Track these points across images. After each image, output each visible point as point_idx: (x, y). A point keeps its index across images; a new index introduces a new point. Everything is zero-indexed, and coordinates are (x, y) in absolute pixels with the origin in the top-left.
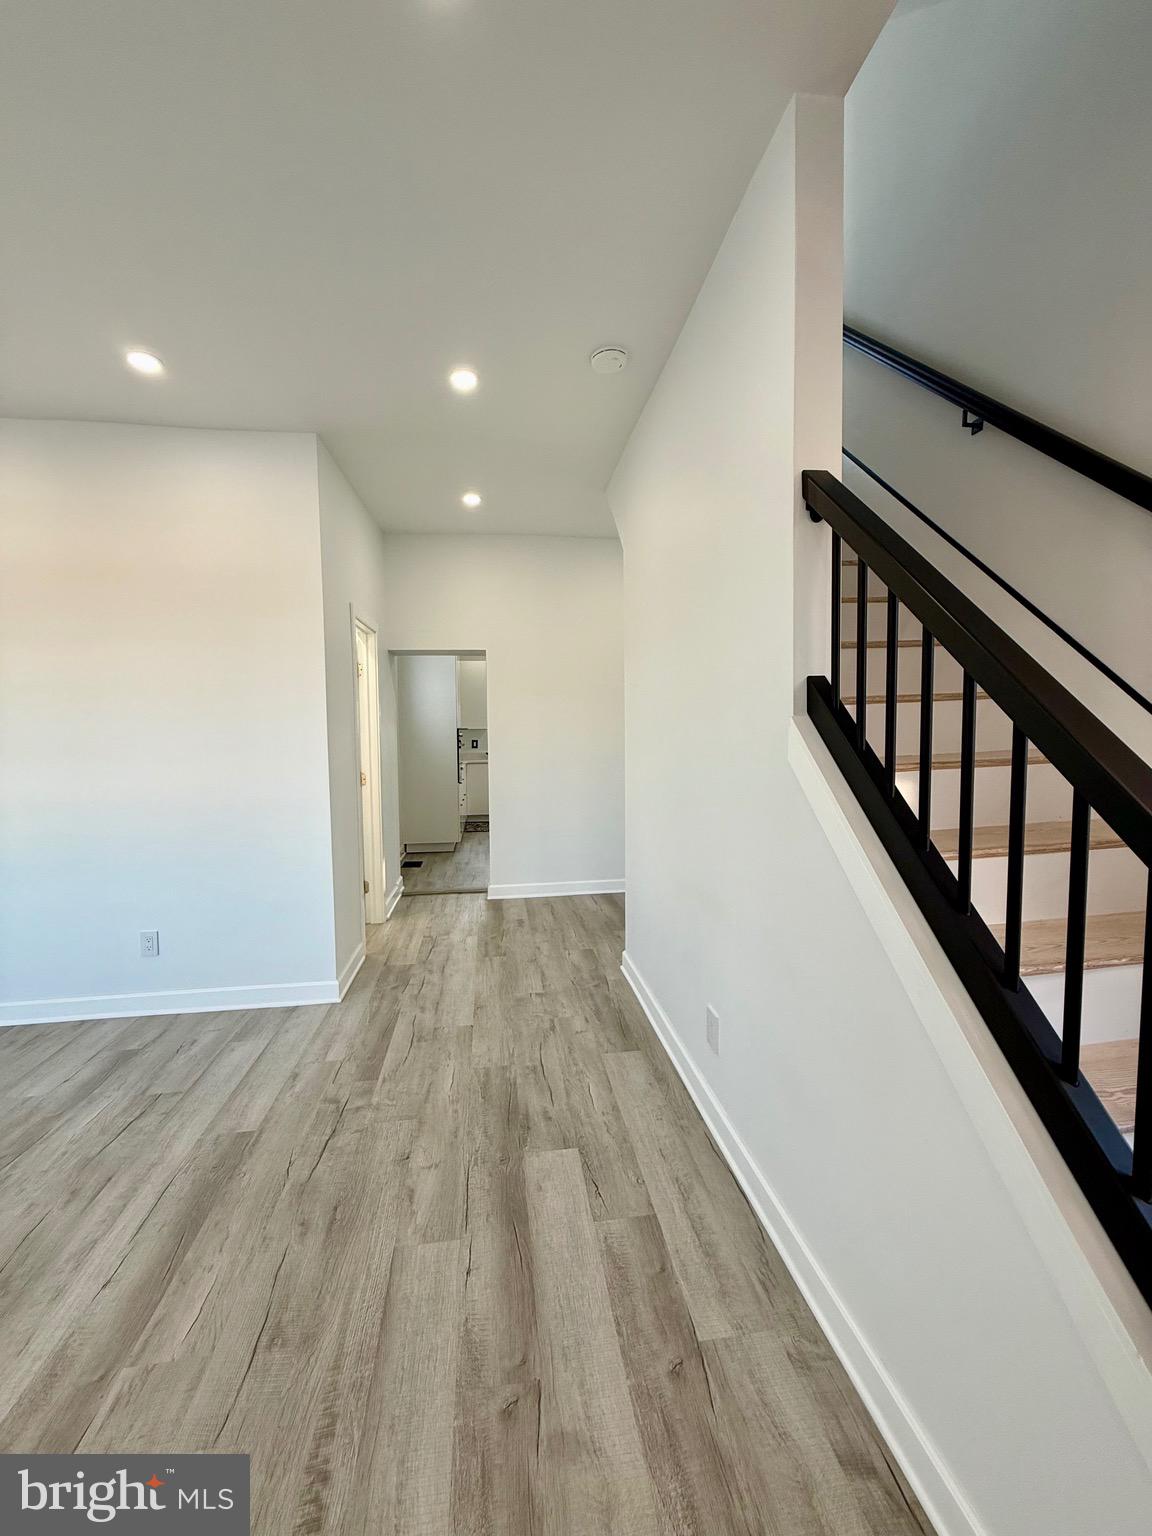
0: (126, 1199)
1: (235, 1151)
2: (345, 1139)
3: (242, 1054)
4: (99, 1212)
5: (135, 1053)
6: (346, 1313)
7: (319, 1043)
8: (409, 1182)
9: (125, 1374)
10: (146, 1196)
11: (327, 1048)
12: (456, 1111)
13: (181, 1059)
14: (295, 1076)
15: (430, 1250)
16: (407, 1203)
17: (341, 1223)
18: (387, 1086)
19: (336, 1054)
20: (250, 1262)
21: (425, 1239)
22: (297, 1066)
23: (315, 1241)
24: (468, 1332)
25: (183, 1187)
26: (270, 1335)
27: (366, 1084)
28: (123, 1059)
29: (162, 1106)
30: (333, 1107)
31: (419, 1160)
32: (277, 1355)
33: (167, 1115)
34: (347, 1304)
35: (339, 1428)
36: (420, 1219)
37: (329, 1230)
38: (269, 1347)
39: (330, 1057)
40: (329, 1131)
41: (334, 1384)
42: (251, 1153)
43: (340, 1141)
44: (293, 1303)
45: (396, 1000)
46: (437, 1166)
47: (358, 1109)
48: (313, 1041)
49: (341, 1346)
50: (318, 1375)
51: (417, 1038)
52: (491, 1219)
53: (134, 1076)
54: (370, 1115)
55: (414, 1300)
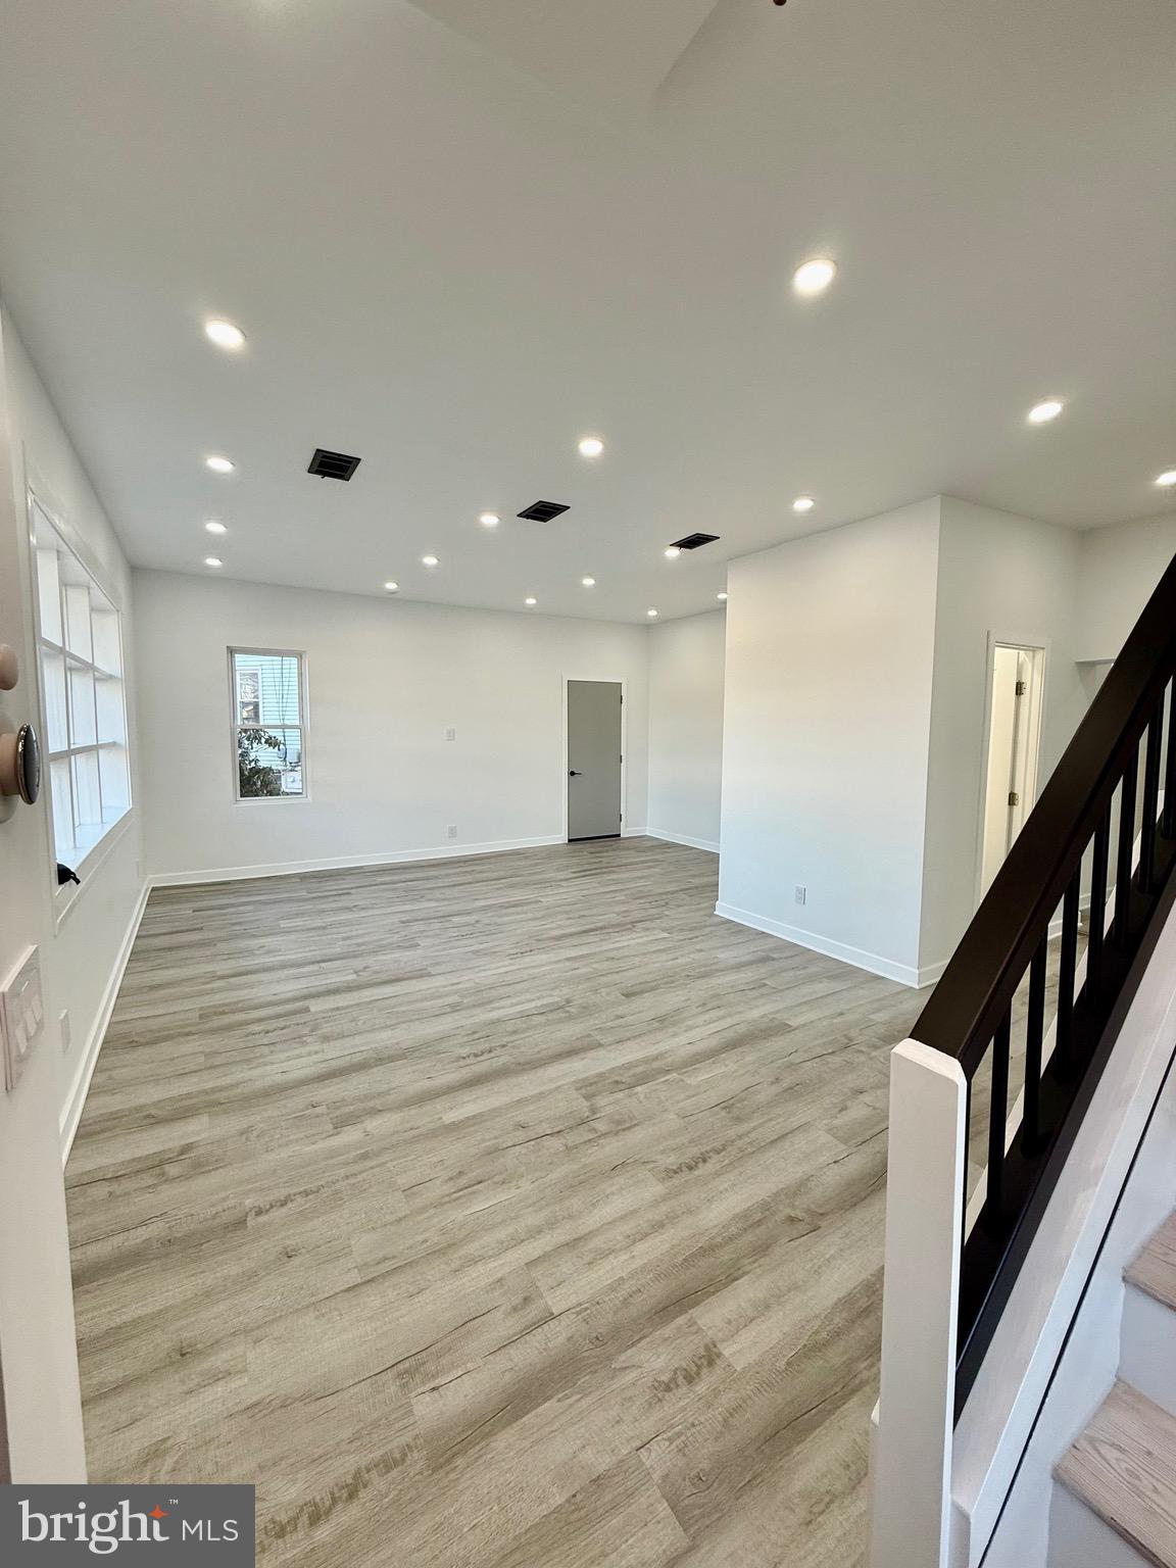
0: (719, 1019)
1: (775, 1029)
2: (836, 1060)
3: (824, 987)
4: (706, 1017)
5: (774, 959)
6: (761, 1125)
7: (875, 1005)
8: (849, 1103)
9: (674, 1075)
10: (729, 1021)
11: (878, 1010)
13: (791, 973)
14: (841, 1014)
15: (825, 1138)
16: (837, 1110)
17: (792, 1093)
19: (879, 1017)
20: (743, 1075)
21: (829, 1131)
22: (848, 1009)
23: (775, 1089)
24: (808, 1180)
25: (742, 1029)
26: (727, 1105)
27: (879, 1043)
28: (765, 959)
29: (763, 990)
30: (846, 1041)
31: (867, 1098)
32: (723, 1113)
33: (762, 995)
34: (766, 1122)
35: (723, 1154)
36: (836, 1122)
37: (785, 1091)
38: (723, 1108)
40: (830, 1051)
41: (734, 1141)
42: (782, 1034)
43: (830, 1059)
44: (746, 1102)
46: (874, 1109)
47: (859, 1051)
48: (872, 1002)
49: (749, 1132)
50: (732, 1133)
53: (763, 970)
54: (863, 1058)
55: (796, 1147)
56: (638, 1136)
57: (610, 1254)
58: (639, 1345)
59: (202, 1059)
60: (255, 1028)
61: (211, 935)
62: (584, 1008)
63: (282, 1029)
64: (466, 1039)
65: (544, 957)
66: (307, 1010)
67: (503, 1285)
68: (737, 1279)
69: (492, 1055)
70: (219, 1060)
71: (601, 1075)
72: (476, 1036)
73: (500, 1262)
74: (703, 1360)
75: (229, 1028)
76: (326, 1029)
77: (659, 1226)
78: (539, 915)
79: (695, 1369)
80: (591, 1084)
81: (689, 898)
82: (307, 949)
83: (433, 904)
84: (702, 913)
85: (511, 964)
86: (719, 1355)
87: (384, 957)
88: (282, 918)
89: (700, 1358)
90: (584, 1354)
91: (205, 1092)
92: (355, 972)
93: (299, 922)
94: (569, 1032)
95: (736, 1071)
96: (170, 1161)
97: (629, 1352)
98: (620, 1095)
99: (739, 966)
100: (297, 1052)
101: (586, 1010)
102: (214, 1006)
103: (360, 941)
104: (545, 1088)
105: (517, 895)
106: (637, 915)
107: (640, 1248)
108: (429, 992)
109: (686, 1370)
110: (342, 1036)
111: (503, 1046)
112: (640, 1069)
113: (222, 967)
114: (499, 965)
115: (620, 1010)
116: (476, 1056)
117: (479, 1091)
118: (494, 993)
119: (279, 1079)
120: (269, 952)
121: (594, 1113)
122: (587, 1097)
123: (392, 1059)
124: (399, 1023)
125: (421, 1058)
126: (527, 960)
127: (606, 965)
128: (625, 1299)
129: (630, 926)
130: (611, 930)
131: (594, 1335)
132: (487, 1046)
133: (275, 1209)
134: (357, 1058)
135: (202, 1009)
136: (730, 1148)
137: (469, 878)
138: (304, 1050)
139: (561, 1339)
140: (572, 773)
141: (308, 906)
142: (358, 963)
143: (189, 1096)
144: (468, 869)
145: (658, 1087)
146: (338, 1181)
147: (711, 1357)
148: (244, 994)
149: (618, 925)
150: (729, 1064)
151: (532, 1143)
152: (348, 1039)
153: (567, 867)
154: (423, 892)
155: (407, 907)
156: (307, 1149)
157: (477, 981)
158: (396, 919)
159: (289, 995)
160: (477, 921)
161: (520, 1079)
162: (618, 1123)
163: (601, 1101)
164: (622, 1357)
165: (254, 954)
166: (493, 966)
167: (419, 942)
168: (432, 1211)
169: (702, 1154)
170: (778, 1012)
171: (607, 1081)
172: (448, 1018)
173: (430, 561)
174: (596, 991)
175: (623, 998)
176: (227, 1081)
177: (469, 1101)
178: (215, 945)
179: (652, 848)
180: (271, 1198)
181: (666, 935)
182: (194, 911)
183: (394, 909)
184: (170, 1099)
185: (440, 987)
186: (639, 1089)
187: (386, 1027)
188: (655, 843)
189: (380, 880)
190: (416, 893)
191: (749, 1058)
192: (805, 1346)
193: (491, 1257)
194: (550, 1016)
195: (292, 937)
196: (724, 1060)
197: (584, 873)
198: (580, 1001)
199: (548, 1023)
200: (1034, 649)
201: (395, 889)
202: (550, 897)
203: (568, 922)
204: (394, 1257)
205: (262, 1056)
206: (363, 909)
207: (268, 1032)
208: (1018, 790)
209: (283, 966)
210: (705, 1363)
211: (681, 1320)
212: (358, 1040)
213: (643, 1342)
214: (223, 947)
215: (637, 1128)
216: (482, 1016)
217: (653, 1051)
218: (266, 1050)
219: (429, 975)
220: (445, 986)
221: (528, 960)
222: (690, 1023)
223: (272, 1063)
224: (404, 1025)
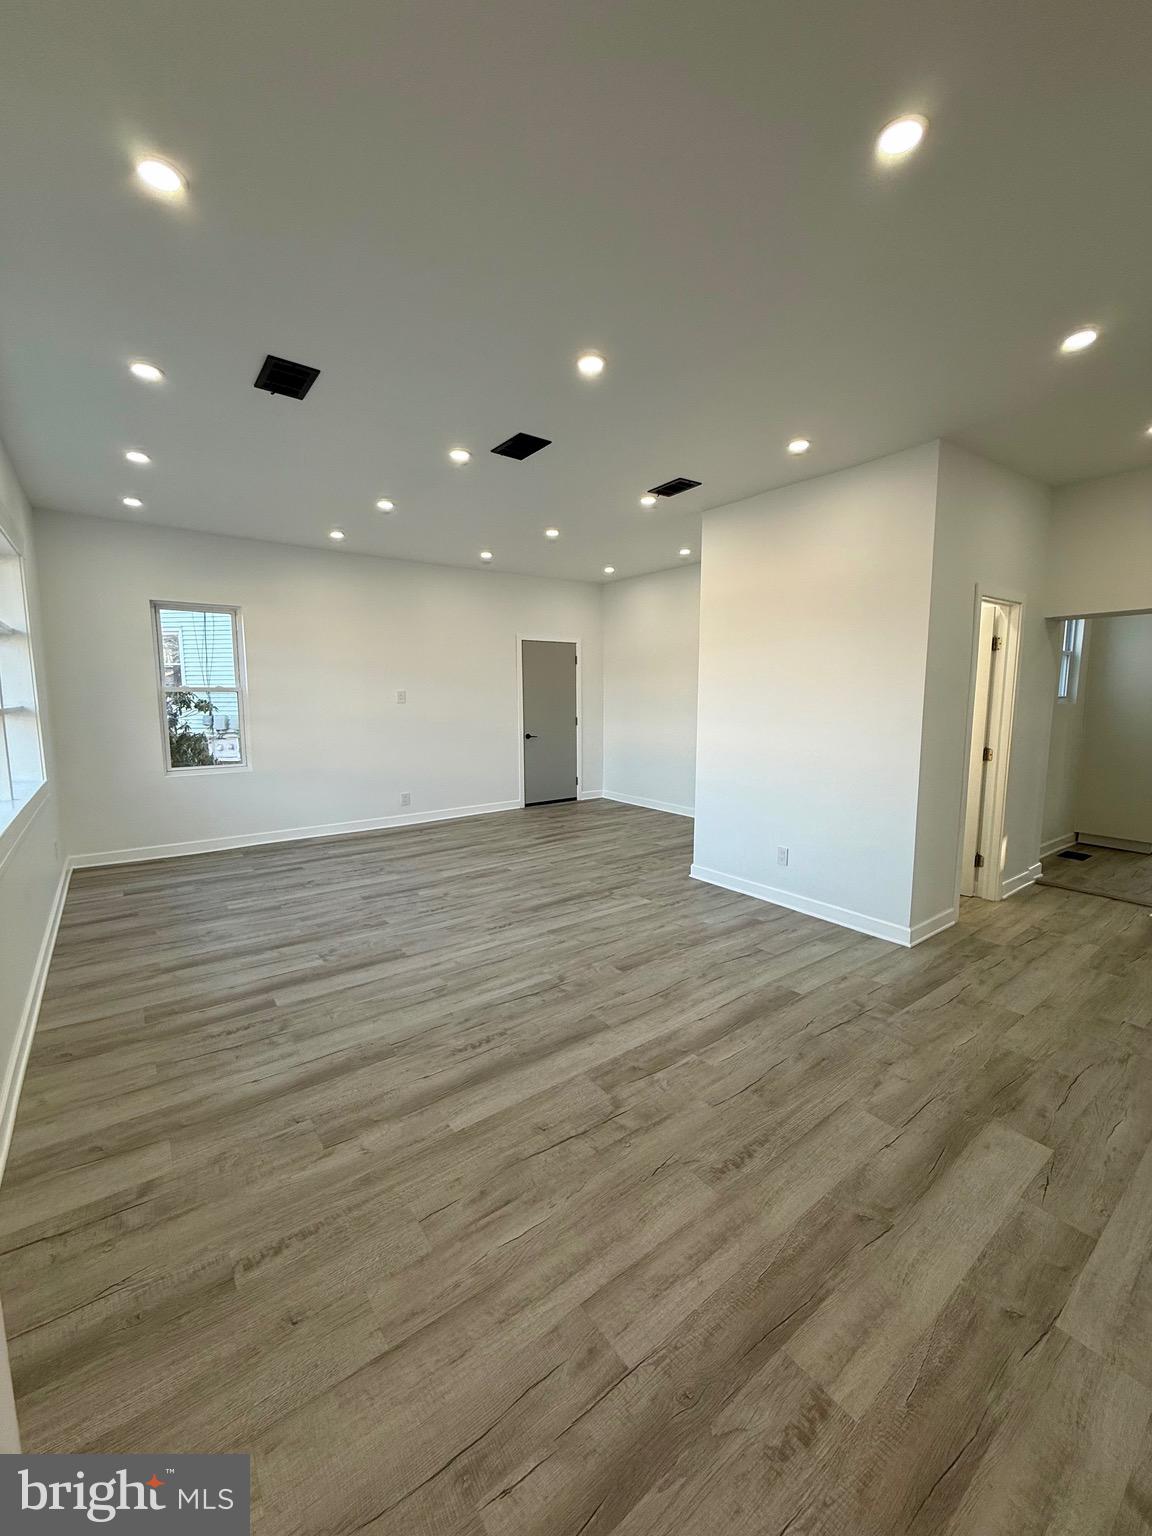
0: (724, 990)
1: (784, 998)
2: (854, 1030)
3: (819, 950)
4: (710, 989)
5: (760, 923)
6: (799, 1108)
7: (874, 967)
8: (881, 1077)
9: (691, 1058)
10: (733, 994)
11: (878, 973)
12: (952, 1061)
13: (783, 937)
14: (844, 978)
15: (870, 1119)
16: (871, 1086)
17: (822, 1068)
18: (906, 1017)
19: (883, 979)
20: (764, 1052)
21: (870, 1111)
22: (850, 973)
23: (801, 1067)
24: (864, 1169)
25: (751, 999)
26: (757, 1087)
27: (892, 1008)
28: (753, 923)
29: (759, 957)
30: (858, 1008)
31: (897, 1070)
32: (755, 1097)
33: (760, 962)
34: (802, 1104)
35: (767, 1145)
36: (874, 1100)
37: (814, 1067)
38: (753, 1092)
39: (876, 979)
40: (846, 1019)
41: (774, 1129)
42: (792, 1004)
43: (849, 1028)
44: (776, 1083)
45: (961, 966)
46: (909, 1082)
47: (874, 1018)
48: (869, 964)
49: (788, 1118)
50: (770, 1120)
51: (959, 999)
52: (928, 1135)
53: (754, 935)
54: (880, 1026)
55: (841, 1131)
56: (670, 1132)
57: (676, 1281)
58: (736, 1400)
59: (153, 1071)
60: (214, 1029)
61: (148, 921)
62: (580, 985)
63: (246, 1028)
64: (458, 1028)
65: (525, 930)
66: (271, 1004)
67: (560, 1337)
68: (822, 1300)
69: (492, 1045)
70: (173, 1072)
71: (615, 1061)
72: (468, 1025)
73: (550, 1305)
74: (813, 1412)
75: (184, 1030)
76: (298, 1025)
77: (720, 1241)
78: (510, 884)
79: (807, 1424)
80: (607, 1073)
81: (659, 862)
82: (261, 933)
83: (395, 877)
84: (676, 876)
85: (492, 940)
86: (830, 1403)
87: (351, 939)
88: (228, 899)
89: (810, 1410)
90: (676, 1420)
91: (165, 1113)
92: (321, 957)
93: (249, 902)
94: (570, 1013)
95: (755, 1048)
96: (127, 1206)
97: (728, 1412)
98: (641, 1084)
99: (728, 932)
100: (266, 1056)
101: (583, 988)
102: (160, 1006)
103: (319, 921)
104: (558, 1080)
105: (482, 865)
106: (613, 881)
107: (708, 1270)
108: (408, 975)
109: (797, 1428)
110: (316, 1033)
111: (501, 1034)
112: (654, 1053)
113: (166, 958)
114: (479, 941)
115: (620, 985)
116: (474, 1047)
117: (484, 1090)
118: (479, 973)
119: (251, 1089)
120: (220, 938)
121: (617, 1107)
122: (608, 1089)
123: (380, 1056)
124: (380, 1014)
125: (412, 1054)
126: (507, 934)
127: (592, 937)
128: (706, 1340)
129: (607, 894)
130: (588, 898)
131: (681, 1392)
132: (483, 1035)
133: (267, 1259)
134: (340, 1058)
135: (146, 1009)
136: (773, 1138)
137: (428, 847)
138: (276, 1053)
139: (644, 1402)
140: (528, 736)
141: (256, 885)
142: (322, 946)
143: (143, 1119)
144: (427, 838)
145: (678, 1071)
146: (339, 1216)
147: (820, 1407)
148: (197, 988)
149: (595, 893)
150: (745, 1042)
151: (557, 1148)
152: (324, 1037)
153: (528, 833)
154: (383, 864)
155: (368, 882)
156: (295, 1177)
157: (458, 960)
158: (356, 894)
159: (247, 988)
160: (446, 895)
161: (527, 1072)
162: (647, 1116)
163: (623, 1092)
164: (721, 1419)
165: (200, 942)
166: (473, 942)
167: (387, 919)
168: (458, 1245)
169: (745, 1147)
170: (780, 980)
171: (623, 1069)
172: (434, 1006)
173: (385, 505)
174: (589, 966)
175: (619, 972)
176: (187, 1097)
177: (475, 1103)
178: (154, 933)
179: (611, 811)
180: (260, 1245)
181: (646, 901)
182: (125, 895)
183: (353, 884)
184: (120, 1125)
185: (418, 969)
186: (659, 1075)
187: (367, 1019)
188: (614, 806)
189: (332, 852)
190: (373, 865)
191: (765, 1033)
192: (920, 1379)
193: (538, 1299)
194: (547, 997)
195: (244, 919)
196: (741, 1036)
197: (549, 839)
198: (574, 978)
199: (545, 1004)
200: (1009, 604)
201: (352, 862)
202: (519, 865)
203: (542, 891)
204: (423, 1311)
205: (229, 1063)
206: (318, 885)
207: (229, 1033)
208: (993, 746)
209: (238, 953)
210: (817, 1416)
211: (775, 1361)
212: (337, 1036)
213: (740, 1397)
214: (164, 935)
215: (669, 1121)
216: (473, 1000)
217: (663, 1030)
218: (231, 1055)
219: (403, 956)
220: (425, 968)
221: (510, 935)
222: (694, 996)
223: (240, 1071)
224: (384, 1017)
